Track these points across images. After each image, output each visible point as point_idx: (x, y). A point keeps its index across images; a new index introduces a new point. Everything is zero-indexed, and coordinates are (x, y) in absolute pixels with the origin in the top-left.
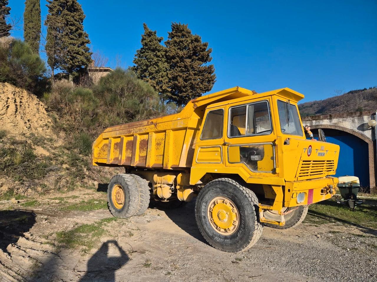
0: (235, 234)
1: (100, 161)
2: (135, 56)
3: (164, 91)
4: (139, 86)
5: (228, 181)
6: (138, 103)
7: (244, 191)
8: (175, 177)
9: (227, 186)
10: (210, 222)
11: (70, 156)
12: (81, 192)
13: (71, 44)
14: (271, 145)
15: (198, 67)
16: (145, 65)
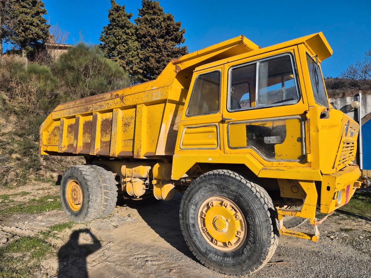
0: (239, 250)
1: (50, 149)
2: (102, 33)
3: (135, 73)
4: (106, 65)
5: (228, 174)
6: (105, 84)
7: (253, 189)
8: (150, 168)
9: (227, 181)
10: (202, 232)
11: (22, 143)
12: (34, 186)
13: (22, 12)
14: (298, 120)
15: (172, 47)
16: (113, 43)
